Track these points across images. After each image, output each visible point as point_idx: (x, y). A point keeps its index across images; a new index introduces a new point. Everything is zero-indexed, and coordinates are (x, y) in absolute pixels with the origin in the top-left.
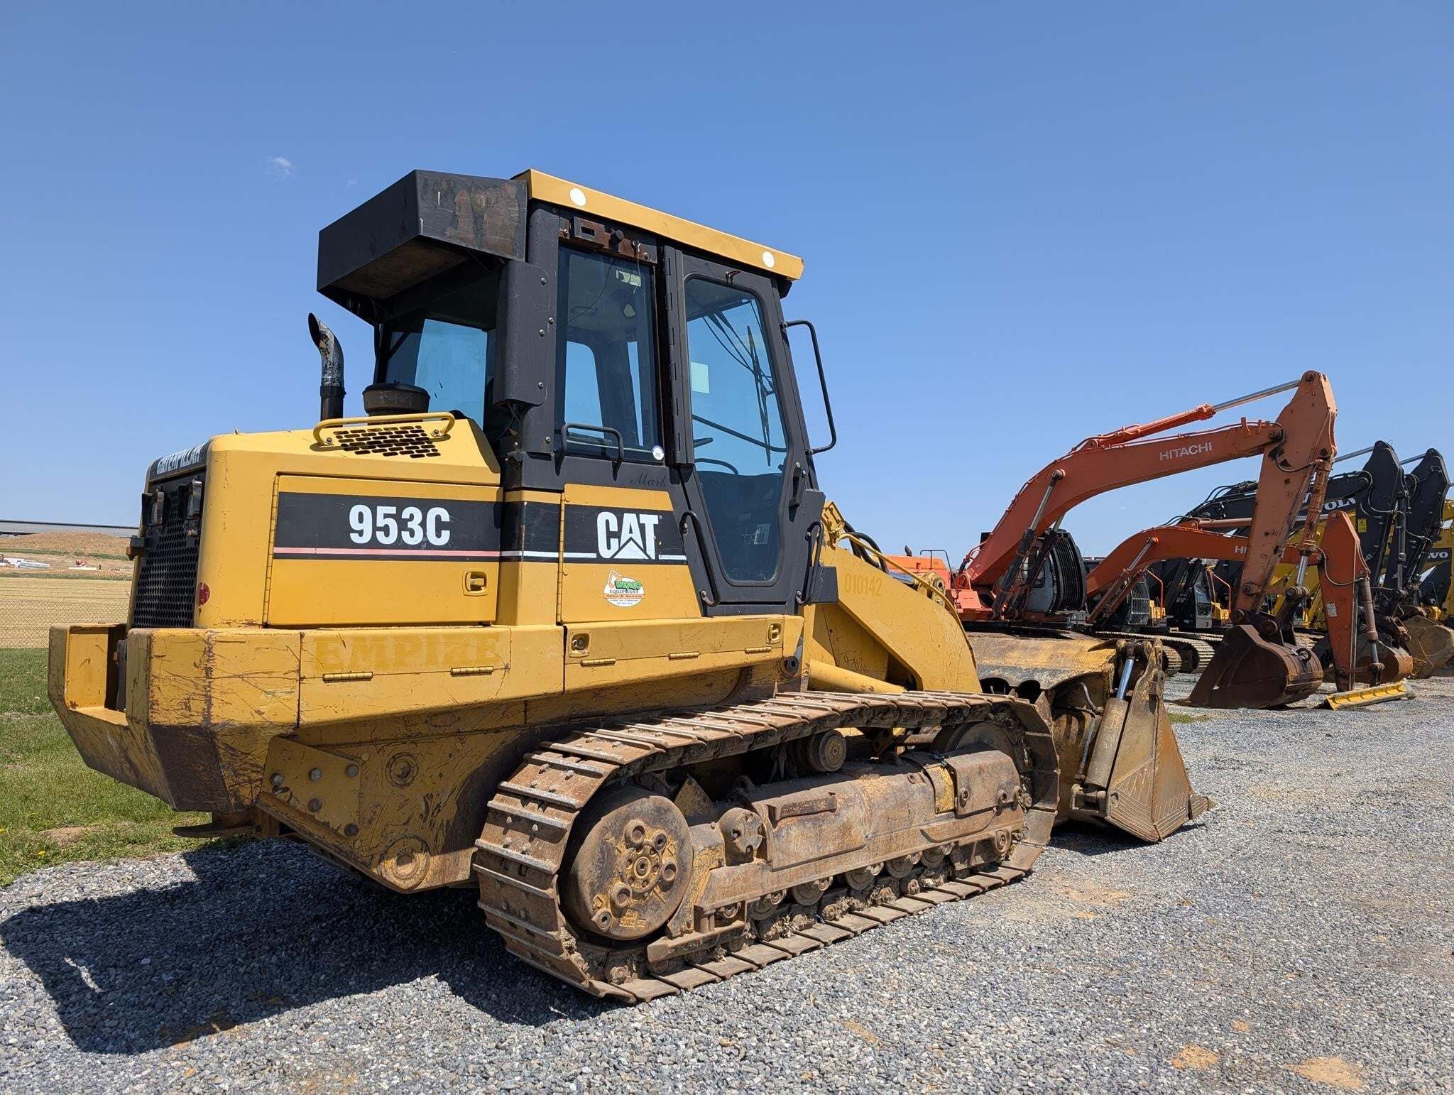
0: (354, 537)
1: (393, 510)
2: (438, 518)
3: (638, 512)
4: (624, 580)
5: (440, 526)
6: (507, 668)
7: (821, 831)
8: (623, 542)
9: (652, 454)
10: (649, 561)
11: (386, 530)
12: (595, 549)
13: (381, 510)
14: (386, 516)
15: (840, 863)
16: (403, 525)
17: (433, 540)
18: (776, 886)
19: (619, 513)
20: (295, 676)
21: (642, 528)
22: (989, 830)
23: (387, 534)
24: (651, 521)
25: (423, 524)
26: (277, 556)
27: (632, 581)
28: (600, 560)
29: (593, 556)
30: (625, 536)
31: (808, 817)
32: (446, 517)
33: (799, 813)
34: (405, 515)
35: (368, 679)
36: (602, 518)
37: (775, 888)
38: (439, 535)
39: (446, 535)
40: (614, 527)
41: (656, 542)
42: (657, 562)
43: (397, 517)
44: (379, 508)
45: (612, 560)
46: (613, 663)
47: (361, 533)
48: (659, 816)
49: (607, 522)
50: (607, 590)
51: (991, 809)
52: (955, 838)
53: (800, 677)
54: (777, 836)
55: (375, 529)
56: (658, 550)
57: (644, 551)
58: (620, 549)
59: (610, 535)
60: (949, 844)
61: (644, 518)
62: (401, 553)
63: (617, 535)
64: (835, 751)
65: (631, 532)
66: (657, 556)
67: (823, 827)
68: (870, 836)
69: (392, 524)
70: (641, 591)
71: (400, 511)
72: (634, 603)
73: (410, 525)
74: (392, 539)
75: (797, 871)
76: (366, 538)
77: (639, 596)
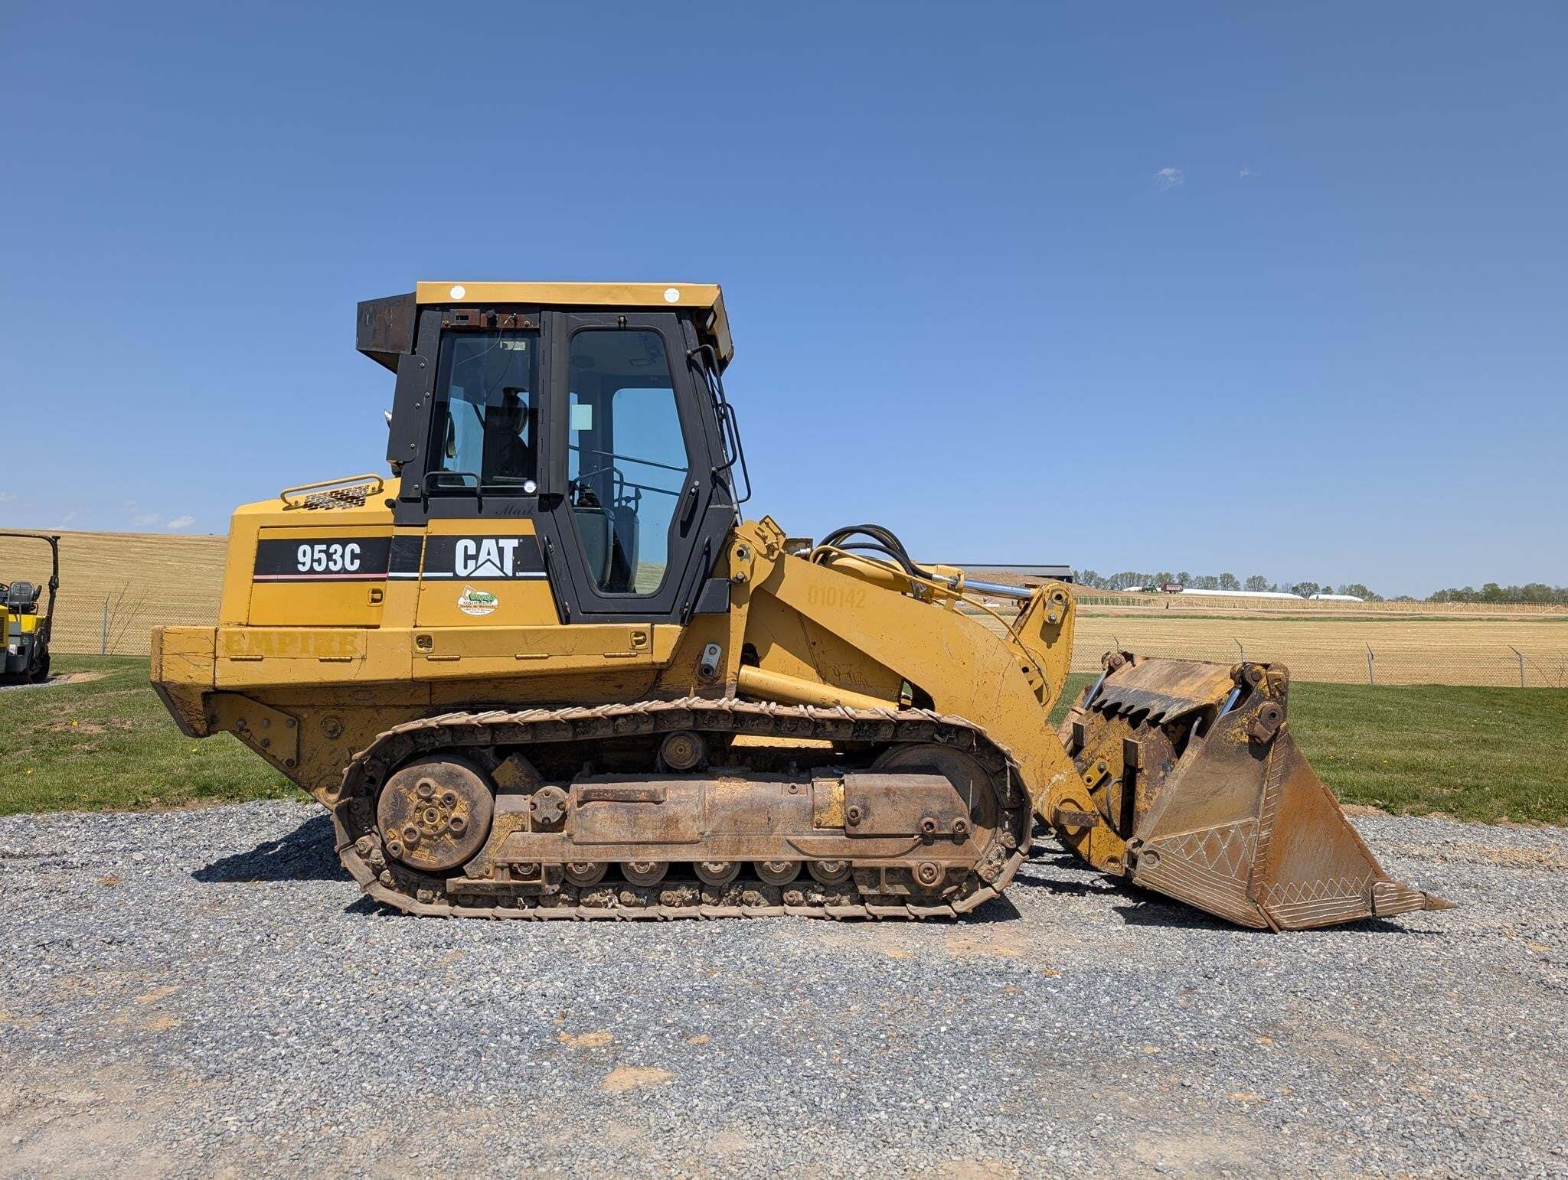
0: (300, 567)
1: (324, 547)
2: (352, 551)
3: (497, 538)
4: (478, 593)
5: (354, 556)
6: (363, 658)
7: (637, 819)
8: (479, 563)
9: (523, 489)
10: (506, 578)
11: (319, 561)
12: (452, 569)
13: (317, 548)
14: (320, 551)
15: (665, 852)
16: (330, 557)
17: (349, 567)
18: (580, 857)
19: (478, 540)
20: (211, 655)
21: (501, 551)
22: (908, 859)
23: (320, 565)
24: (510, 545)
25: (343, 556)
26: (255, 581)
27: (486, 594)
28: (456, 578)
29: (451, 574)
30: (483, 557)
31: (624, 804)
32: (357, 550)
33: (611, 798)
34: (332, 550)
35: (261, 660)
36: (460, 546)
37: (578, 859)
38: (352, 564)
39: (357, 562)
40: (472, 551)
41: (515, 562)
42: (514, 578)
43: (326, 552)
44: (316, 546)
45: (468, 578)
46: (458, 659)
47: (304, 564)
48: (450, 779)
49: (466, 547)
50: (461, 601)
51: (912, 836)
52: (850, 857)
53: (724, 684)
54: (580, 814)
55: (313, 560)
56: (516, 568)
57: (502, 569)
58: (476, 569)
59: (467, 557)
60: (836, 862)
61: (502, 543)
62: (328, 577)
63: (475, 557)
64: (681, 750)
65: (489, 554)
66: (514, 574)
67: (640, 816)
68: (707, 834)
69: (323, 556)
70: (495, 603)
71: (328, 548)
72: (487, 612)
73: (334, 557)
74: (322, 568)
75: (606, 849)
76: (306, 568)
77: (493, 607)
